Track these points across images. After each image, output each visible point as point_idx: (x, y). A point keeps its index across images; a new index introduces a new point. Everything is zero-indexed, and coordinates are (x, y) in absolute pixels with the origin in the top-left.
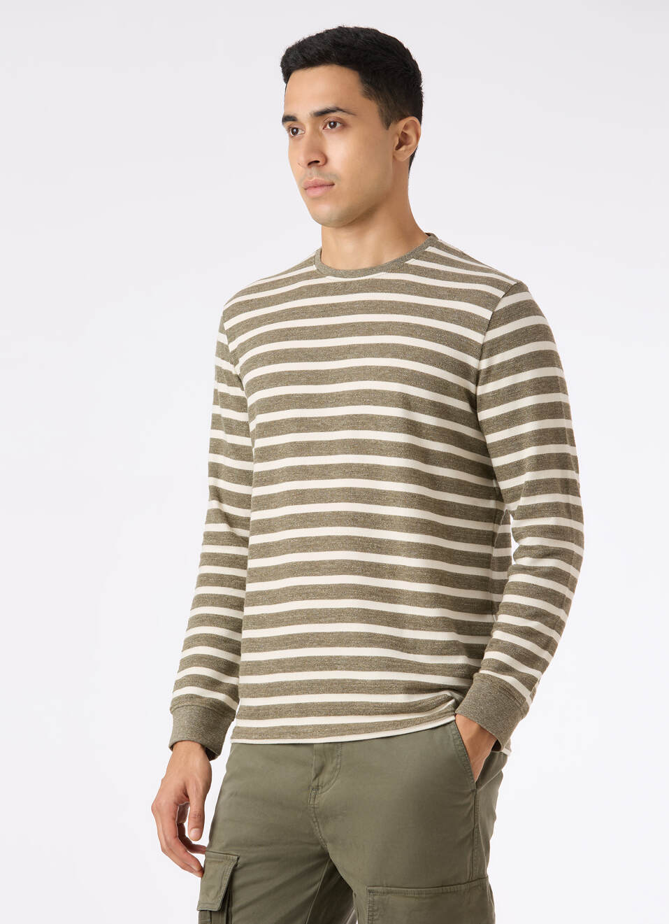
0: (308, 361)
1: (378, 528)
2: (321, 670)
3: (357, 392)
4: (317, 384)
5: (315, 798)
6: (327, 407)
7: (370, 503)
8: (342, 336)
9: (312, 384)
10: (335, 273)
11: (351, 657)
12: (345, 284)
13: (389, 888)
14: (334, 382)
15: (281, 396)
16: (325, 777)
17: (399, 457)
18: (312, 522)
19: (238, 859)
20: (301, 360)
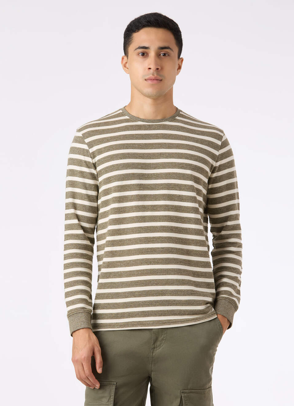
0: (140, 159)
1: (181, 233)
2: (157, 296)
3: (169, 174)
4: (146, 169)
5: (153, 353)
6: (152, 179)
7: (177, 222)
8: (155, 149)
9: (143, 169)
10: (143, 120)
11: (174, 290)
12: (149, 125)
13: (191, 390)
14: (155, 169)
15: (130, 174)
16: (158, 343)
17: (192, 202)
18: (151, 230)
19: (116, 383)
20: (137, 158)
